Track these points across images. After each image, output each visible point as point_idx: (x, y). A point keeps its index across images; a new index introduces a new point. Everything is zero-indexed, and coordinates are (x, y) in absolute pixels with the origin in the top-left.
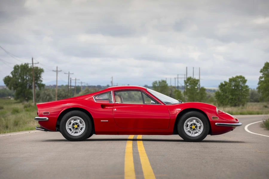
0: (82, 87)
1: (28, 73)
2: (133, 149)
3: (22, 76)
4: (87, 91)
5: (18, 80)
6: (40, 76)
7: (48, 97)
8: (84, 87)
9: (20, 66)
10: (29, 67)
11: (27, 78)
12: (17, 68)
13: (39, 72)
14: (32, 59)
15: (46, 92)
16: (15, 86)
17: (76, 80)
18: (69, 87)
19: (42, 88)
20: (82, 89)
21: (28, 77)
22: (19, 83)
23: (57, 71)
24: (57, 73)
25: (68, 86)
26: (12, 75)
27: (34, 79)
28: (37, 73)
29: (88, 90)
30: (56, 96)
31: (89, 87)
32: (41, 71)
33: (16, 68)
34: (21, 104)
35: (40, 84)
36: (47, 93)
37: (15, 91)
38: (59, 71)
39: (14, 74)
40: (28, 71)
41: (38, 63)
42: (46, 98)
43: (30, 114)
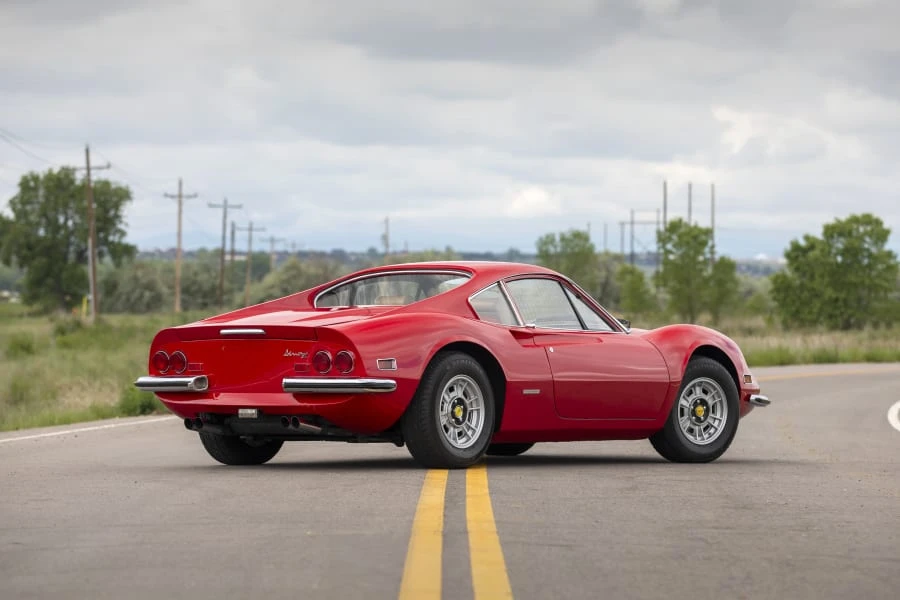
0: (274, 257)
1: (72, 205)
2: (445, 516)
3: (51, 214)
4: (294, 272)
5: (37, 230)
6: (117, 217)
7: (147, 294)
8: (283, 255)
9: (42, 176)
10: (78, 182)
11: (70, 223)
12: (32, 184)
13: (115, 199)
14: (87, 152)
15: (140, 273)
16: (25, 252)
17: (251, 229)
18: (228, 258)
19: (125, 260)
20: (273, 265)
21: (72, 217)
22: (40, 240)
23: (180, 196)
24: (180, 204)
25: (221, 253)
26: (14, 210)
27: (93, 225)
28: (106, 203)
29: (294, 267)
30: (178, 289)
31: (302, 255)
32: (124, 195)
33: (28, 185)
34: (45, 319)
35: (119, 244)
36: (144, 281)
37: (26, 270)
38: (189, 197)
39: (19, 206)
40: (72, 196)
41: (109, 166)
42: (141, 296)
43: (74, 359)
